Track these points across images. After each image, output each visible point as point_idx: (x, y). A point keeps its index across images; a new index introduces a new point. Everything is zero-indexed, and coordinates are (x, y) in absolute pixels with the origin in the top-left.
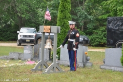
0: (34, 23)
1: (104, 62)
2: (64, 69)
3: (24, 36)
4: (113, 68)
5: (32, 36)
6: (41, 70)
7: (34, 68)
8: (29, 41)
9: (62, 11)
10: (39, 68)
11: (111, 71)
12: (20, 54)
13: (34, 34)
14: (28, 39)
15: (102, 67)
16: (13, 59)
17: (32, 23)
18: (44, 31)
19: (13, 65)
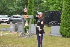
1: (51, 32)
4: (55, 35)
7: (19, 35)
11: (55, 37)
15: (50, 34)
19: (7, 34)
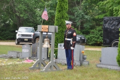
0: (33, 22)
1: (101, 61)
2: (61, 68)
3: (23, 35)
4: (109, 67)
5: (30, 35)
6: (39, 69)
7: (32, 67)
8: (27, 40)
9: (59, 11)
10: (37, 66)
11: (107, 70)
12: (18, 53)
13: (32, 34)
14: (26, 38)
15: (98, 66)
16: (11, 58)
17: (30, 22)
18: (42, 30)
19: (11, 63)
